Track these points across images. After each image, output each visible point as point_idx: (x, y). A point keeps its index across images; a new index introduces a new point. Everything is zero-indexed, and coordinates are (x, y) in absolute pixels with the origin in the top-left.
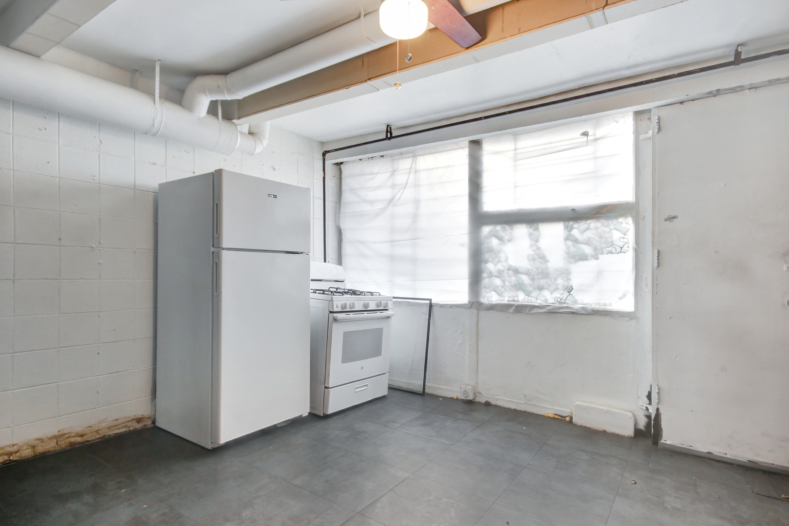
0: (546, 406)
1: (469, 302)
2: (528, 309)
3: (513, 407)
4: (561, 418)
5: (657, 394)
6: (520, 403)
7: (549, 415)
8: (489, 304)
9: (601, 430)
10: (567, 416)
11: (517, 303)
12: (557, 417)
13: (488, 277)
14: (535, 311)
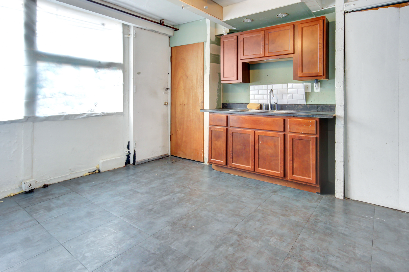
0: (83, 171)
1: (25, 117)
2: (73, 116)
3: (62, 180)
4: (93, 173)
5: (135, 144)
6: (67, 176)
7: (86, 174)
8: (44, 116)
9: (113, 169)
10: (96, 170)
11: (65, 114)
12: (91, 173)
13: (43, 98)
14: (78, 117)
